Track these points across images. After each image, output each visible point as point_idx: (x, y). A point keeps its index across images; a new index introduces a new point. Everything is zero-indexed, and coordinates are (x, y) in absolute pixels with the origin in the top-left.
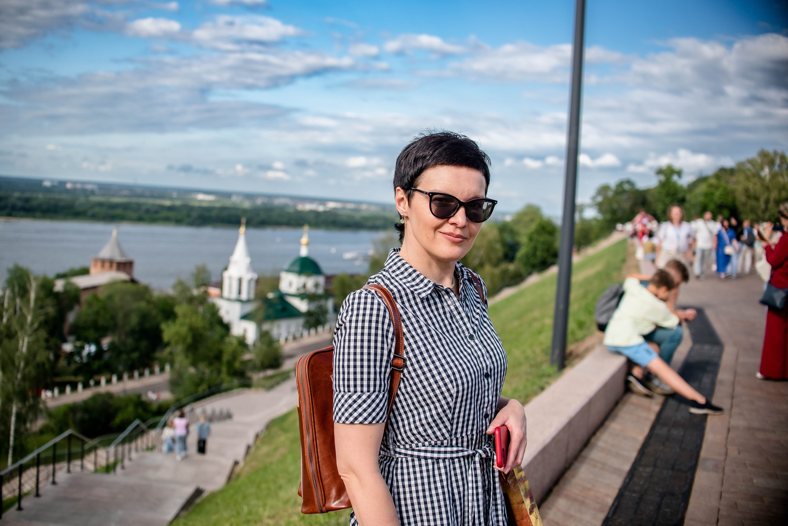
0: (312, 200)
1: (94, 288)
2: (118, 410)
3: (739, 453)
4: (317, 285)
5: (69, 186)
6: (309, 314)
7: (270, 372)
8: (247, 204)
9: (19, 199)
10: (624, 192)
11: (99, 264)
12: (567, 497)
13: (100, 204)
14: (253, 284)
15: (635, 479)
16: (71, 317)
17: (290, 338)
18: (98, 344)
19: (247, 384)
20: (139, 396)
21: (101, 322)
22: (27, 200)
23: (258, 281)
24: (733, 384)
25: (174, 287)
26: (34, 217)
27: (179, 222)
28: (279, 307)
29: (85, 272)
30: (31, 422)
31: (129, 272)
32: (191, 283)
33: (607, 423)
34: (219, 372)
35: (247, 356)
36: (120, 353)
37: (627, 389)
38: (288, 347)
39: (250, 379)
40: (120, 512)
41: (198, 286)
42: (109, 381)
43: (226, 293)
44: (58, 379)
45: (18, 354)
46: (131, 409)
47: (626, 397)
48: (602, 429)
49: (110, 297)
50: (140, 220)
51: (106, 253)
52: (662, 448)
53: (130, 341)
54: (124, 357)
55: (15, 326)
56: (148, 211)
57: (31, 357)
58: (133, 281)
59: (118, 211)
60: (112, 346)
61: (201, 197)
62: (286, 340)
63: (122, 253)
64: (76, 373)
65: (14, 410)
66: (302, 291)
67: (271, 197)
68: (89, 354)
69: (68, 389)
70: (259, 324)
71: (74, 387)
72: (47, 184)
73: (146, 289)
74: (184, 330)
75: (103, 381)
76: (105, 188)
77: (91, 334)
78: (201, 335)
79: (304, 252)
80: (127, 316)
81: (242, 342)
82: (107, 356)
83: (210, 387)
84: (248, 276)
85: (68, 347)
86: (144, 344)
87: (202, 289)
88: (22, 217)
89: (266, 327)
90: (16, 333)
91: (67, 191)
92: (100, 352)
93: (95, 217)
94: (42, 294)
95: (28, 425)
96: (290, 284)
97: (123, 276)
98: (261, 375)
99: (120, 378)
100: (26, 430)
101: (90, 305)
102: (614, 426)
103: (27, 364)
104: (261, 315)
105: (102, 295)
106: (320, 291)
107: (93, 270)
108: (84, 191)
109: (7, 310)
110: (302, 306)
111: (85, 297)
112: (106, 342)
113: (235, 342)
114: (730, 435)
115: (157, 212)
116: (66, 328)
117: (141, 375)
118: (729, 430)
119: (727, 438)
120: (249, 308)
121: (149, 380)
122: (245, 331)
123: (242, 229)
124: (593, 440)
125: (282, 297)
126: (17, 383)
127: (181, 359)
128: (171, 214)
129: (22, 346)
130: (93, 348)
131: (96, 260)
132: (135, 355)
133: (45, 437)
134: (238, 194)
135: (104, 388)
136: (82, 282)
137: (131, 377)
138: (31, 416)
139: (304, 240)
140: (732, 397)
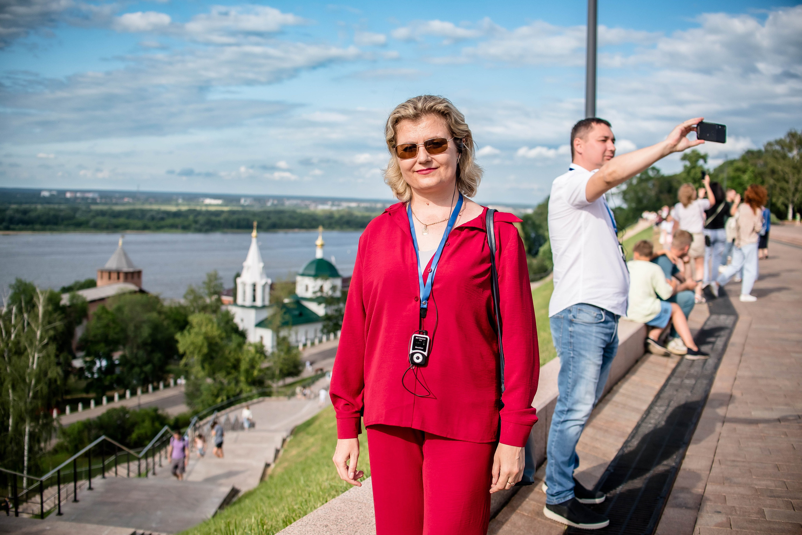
0: (323, 200)
1: (102, 300)
2: (134, 425)
3: (742, 394)
4: (334, 288)
5: (68, 195)
6: (327, 318)
7: (289, 380)
8: (257, 208)
9: (17, 211)
10: (649, 179)
11: (106, 275)
12: (594, 427)
13: (103, 213)
14: (267, 289)
15: (651, 415)
16: (79, 332)
17: (309, 343)
18: (109, 358)
19: (266, 394)
20: (156, 410)
21: (112, 335)
22: (25, 212)
23: (272, 287)
24: (744, 345)
25: (185, 297)
26: (34, 230)
27: (186, 228)
28: (297, 313)
29: (91, 284)
30: (46, 441)
31: (138, 283)
32: (203, 291)
33: (627, 376)
34: (237, 382)
35: (265, 365)
36: (133, 366)
37: (647, 351)
38: (306, 354)
39: (269, 387)
40: (159, 513)
41: (211, 294)
42: (122, 397)
43: (240, 301)
44: (69, 397)
45: (29, 371)
46: (147, 424)
47: (644, 357)
48: (622, 381)
49: (119, 309)
50: (145, 228)
51: (112, 263)
52: (675, 393)
53: (141, 353)
54: (137, 370)
55: (24, 342)
56: (153, 218)
57: (42, 374)
58: (142, 291)
59: (122, 220)
60: (124, 361)
61: (208, 201)
62: (305, 345)
63: (129, 263)
64: (87, 390)
65: (27, 429)
66: (319, 294)
67: (280, 199)
68: (100, 369)
69: (80, 406)
70: (277, 331)
71: (86, 405)
72: (46, 194)
73: (157, 300)
74: (200, 340)
75: (116, 396)
76: (106, 196)
77: (102, 348)
78: (216, 344)
79: (319, 254)
80: (137, 328)
81: (260, 349)
82: (118, 370)
83: (228, 398)
84: (262, 281)
85: (78, 363)
86: (157, 357)
87: (215, 297)
88: (21, 230)
89: (283, 333)
90: (25, 349)
91: (67, 200)
92: (111, 367)
93: (98, 227)
94: (50, 308)
95: (42, 445)
96: (307, 288)
97: (131, 287)
98: (281, 383)
99: (133, 393)
100: (41, 449)
101: (99, 318)
102: (634, 378)
103: (38, 382)
104: (278, 321)
105: (111, 307)
106: (338, 294)
107: (99, 283)
108: (85, 199)
109: (15, 327)
110: (320, 310)
111: (93, 310)
112: (117, 356)
113: (252, 350)
114: (737, 382)
115: (162, 219)
116: (75, 343)
117: (156, 389)
118: (735, 379)
119: (733, 385)
120: (265, 314)
121: (163, 393)
122: (262, 338)
123: (254, 233)
124: (615, 388)
125: (298, 302)
126: (29, 400)
127: (197, 371)
128: (178, 221)
129: (33, 363)
130: (104, 363)
131: (102, 272)
132: (148, 368)
133: (59, 456)
134: (246, 197)
135: (117, 403)
136: (89, 294)
137: (145, 391)
138: (44, 434)
139: (319, 242)
140: (741, 355)
